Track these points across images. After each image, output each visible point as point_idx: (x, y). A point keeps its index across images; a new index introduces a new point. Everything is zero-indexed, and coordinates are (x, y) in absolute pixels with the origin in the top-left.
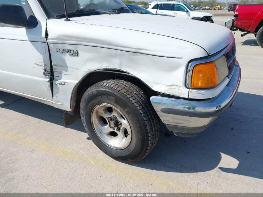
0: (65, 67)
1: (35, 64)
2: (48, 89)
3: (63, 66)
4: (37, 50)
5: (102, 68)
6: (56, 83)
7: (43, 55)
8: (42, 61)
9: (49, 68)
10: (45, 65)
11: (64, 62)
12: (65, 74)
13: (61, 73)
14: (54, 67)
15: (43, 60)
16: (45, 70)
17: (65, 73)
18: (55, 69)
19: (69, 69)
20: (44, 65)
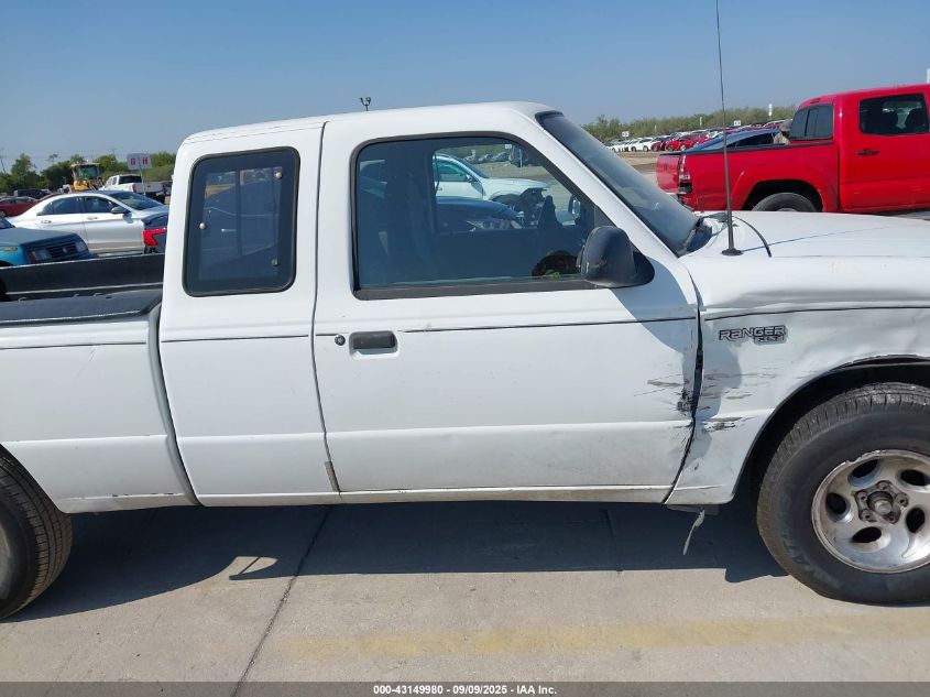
0: (733, 376)
1: (650, 382)
2: (676, 451)
3: (727, 376)
4: (667, 342)
5: (851, 361)
6: (706, 427)
7: (684, 354)
8: (681, 371)
9: (691, 389)
10: (687, 382)
11: (734, 362)
12: (729, 398)
13: (717, 396)
14: (705, 382)
15: (683, 367)
16: (684, 395)
17: (733, 392)
18: (705, 389)
19: (745, 380)
20: (682, 382)
